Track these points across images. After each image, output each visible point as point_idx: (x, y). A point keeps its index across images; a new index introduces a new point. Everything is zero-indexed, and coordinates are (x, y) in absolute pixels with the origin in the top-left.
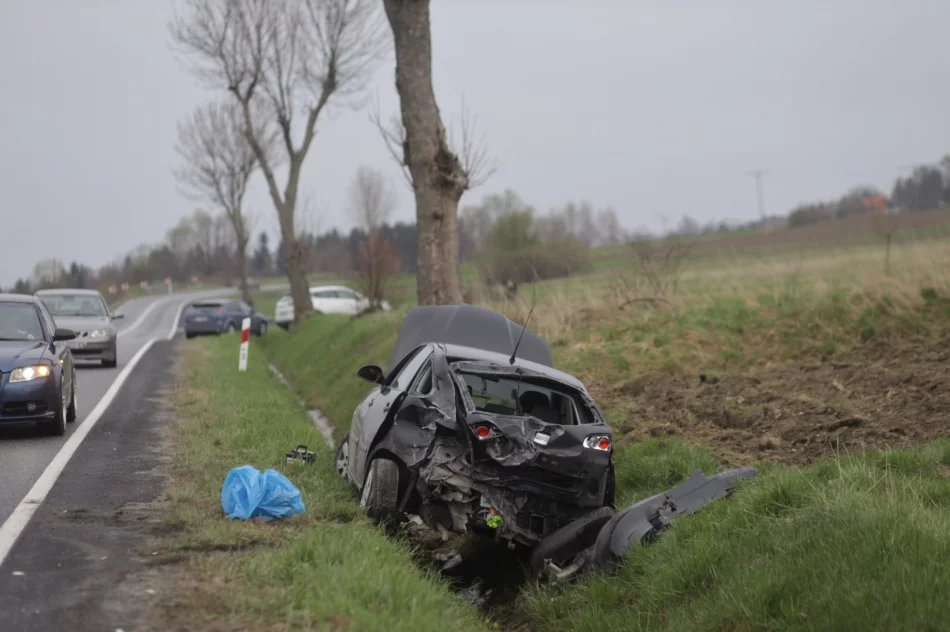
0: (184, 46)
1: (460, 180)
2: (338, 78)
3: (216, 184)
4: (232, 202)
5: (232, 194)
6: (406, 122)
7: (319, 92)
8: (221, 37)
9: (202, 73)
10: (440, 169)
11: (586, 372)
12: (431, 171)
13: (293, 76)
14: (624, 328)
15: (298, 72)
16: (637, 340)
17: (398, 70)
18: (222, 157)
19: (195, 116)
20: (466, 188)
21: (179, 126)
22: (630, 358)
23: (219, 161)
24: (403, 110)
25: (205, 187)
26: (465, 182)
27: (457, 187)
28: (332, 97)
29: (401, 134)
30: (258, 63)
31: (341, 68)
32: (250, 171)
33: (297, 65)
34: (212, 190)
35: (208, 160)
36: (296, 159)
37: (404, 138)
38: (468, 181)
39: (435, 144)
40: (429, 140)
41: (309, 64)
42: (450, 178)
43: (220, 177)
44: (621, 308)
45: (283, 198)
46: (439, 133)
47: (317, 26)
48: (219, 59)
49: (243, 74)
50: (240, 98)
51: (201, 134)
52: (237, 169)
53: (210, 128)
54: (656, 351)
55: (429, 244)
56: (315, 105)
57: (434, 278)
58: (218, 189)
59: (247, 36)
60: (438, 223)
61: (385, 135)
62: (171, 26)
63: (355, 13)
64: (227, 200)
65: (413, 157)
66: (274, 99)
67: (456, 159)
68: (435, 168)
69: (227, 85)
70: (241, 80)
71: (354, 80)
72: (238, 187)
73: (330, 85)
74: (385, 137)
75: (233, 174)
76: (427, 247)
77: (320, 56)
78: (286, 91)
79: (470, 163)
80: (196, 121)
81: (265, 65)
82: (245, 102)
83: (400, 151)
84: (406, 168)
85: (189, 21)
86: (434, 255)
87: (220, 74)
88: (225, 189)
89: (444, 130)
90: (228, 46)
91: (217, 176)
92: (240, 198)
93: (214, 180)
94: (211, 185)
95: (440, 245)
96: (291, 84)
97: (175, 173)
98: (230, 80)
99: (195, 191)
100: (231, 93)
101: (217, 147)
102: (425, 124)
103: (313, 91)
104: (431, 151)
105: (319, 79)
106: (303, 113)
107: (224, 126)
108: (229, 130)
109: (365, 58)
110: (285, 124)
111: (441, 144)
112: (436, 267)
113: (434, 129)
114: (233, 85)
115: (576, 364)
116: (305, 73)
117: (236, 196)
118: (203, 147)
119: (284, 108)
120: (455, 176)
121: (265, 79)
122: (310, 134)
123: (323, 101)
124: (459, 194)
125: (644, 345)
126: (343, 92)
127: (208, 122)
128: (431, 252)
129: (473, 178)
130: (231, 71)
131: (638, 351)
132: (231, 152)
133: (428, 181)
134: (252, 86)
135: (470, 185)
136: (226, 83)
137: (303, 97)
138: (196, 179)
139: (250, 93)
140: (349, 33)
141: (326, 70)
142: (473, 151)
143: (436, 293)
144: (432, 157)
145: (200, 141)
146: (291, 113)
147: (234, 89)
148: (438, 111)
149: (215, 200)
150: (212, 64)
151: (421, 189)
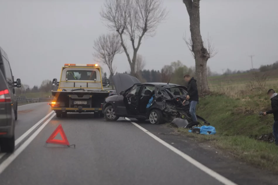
0: (104, 18)
1: (207, 55)
2: (147, 28)
3: (105, 58)
4: (109, 63)
5: (109, 60)
6: (193, 40)
7: (142, 32)
8: (114, 16)
9: (109, 26)
10: (202, 53)
11: (248, 106)
12: (200, 53)
13: (135, 27)
14: (255, 95)
15: (136, 26)
16: (260, 98)
17: (191, 26)
18: (107, 50)
19: (99, 39)
20: (209, 58)
21: (94, 41)
22: (259, 103)
23: (106, 51)
24: (192, 37)
25: (102, 59)
26: (209, 56)
27: (207, 57)
28: (146, 33)
29: (191, 43)
30: (125, 23)
31: (148, 25)
32: (114, 55)
33: (136, 24)
34: (104, 60)
35: (103, 51)
36: (136, 50)
37: (192, 44)
38: (209, 55)
39: (201, 46)
40: (199, 44)
41: (139, 24)
42: (205, 55)
43: (106, 56)
44: (251, 90)
45: (132, 62)
46: (202, 43)
47: (142, 13)
48: (114, 22)
49: (120, 26)
50: (119, 33)
51: (101, 44)
52: (111, 53)
53: (103, 42)
54: (266, 101)
55: (199, 73)
56: (141, 35)
57: (200, 82)
58: (105, 59)
59: (122, 15)
60: (202, 67)
61: (187, 43)
62: (100, 13)
63: (152, 9)
64: (108, 62)
65: (195, 49)
66: (130, 34)
67: (206, 50)
68: (201, 52)
69: (116, 30)
70: (120, 28)
71: (151, 28)
72: (111, 59)
73: (145, 30)
74: (187, 44)
75: (109, 55)
76: (199, 74)
77: (142, 21)
78: (133, 31)
79: (210, 51)
80: (99, 40)
81: (127, 24)
82: (121, 35)
83: (191, 48)
84: (193, 52)
85: (106, 12)
86: (200, 75)
87: (114, 26)
88: (107, 59)
89: (203, 42)
90: (116, 18)
91: (105, 55)
92: (112, 62)
93: (104, 56)
94: (103, 58)
95: (202, 73)
96: (134, 29)
97: (93, 55)
98: (117, 29)
99: (99, 60)
100: (117, 32)
101: (105, 48)
102: (198, 40)
103: (140, 32)
104: (200, 48)
105: (142, 28)
106: (137, 38)
107: (107, 41)
108: (109, 42)
109: (155, 22)
110: (133, 41)
111: (202, 46)
112: (201, 79)
113: (201, 42)
114: (118, 29)
115: (245, 104)
116: (138, 26)
117: (110, 61)
118: (101, 47)
119: (132, 36)
120: (206, 54)
121: (127, 28)
122: (139, 43)
123: (143, 34)
124: (207, 59)
125: (262, 99)
126: (148, 32)
127: (102, 40)
128: (199, 75)
129: (211, 55)
130: (117, 26)
131: (261, 101)
132: (109, 49)
133: (199, 56)
134: (123, 30)
135: (210, 57)
136: (116, 29)
137: (138, 33)
138: (99, 56)
139: (122, 32)
140: (150, 15)
141: (144, 26)
142: (211, 48)
143: (201, 86)
144: (200, 49)
145: (100, 46)
146: (134, 38)
147: (118, 31)
148: (201, 37)
149: (104, 62)
150: (112, 24)
151: (197, 58)
